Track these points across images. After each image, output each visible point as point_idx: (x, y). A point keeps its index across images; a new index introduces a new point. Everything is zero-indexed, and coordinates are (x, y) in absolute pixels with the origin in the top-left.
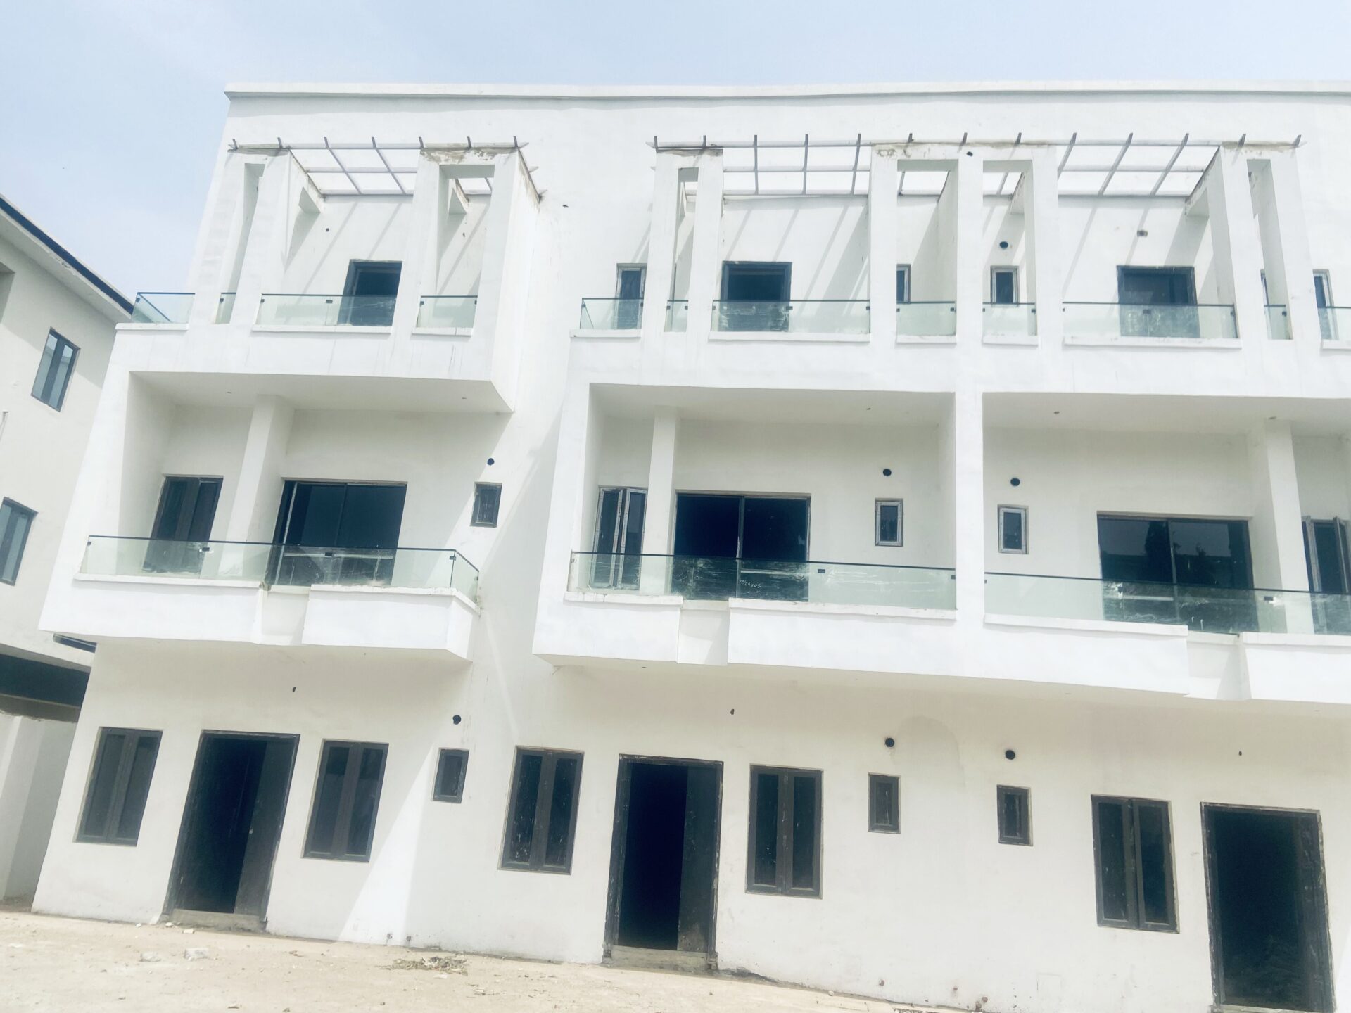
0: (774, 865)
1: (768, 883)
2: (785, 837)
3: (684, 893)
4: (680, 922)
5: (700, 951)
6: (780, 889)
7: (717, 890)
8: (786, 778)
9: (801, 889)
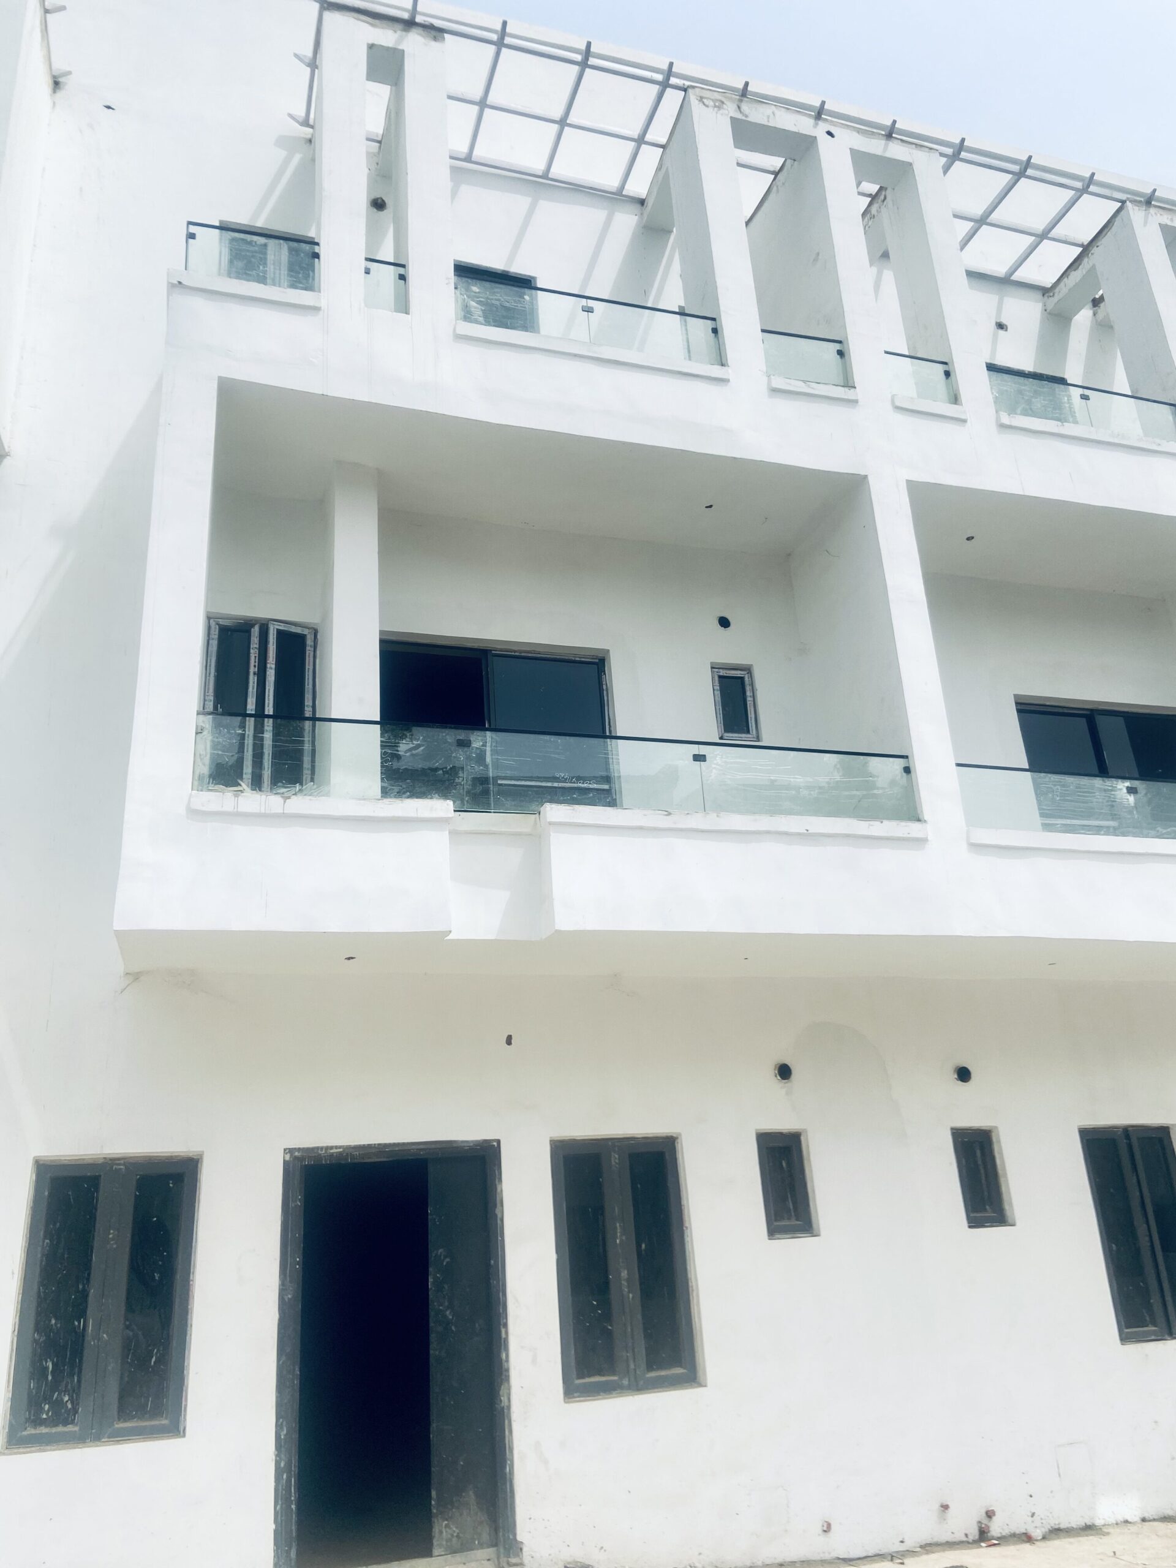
0: (609, 1335)
1: (600, 1372)
2: (624, 1274)
3: (439, 1428)
4: (434, 1493)
5: (481, 1546)
6: (625, 1382)
7: (509, 1407)
8: (615, 1158)
9: (663, 1373)
